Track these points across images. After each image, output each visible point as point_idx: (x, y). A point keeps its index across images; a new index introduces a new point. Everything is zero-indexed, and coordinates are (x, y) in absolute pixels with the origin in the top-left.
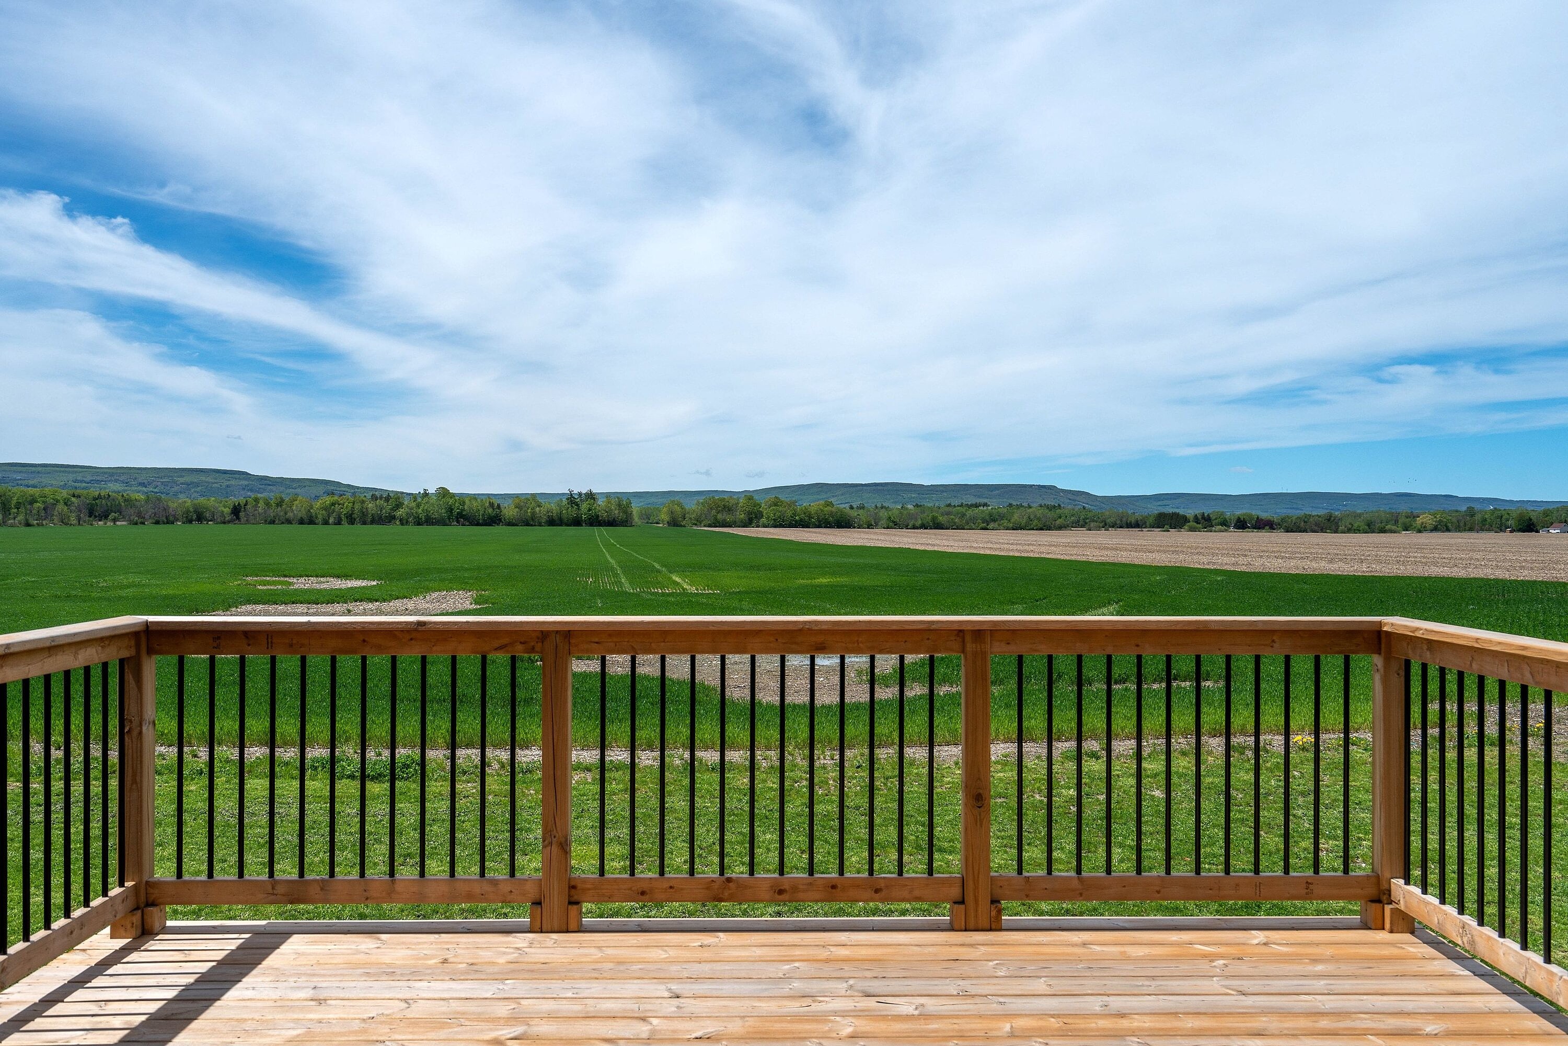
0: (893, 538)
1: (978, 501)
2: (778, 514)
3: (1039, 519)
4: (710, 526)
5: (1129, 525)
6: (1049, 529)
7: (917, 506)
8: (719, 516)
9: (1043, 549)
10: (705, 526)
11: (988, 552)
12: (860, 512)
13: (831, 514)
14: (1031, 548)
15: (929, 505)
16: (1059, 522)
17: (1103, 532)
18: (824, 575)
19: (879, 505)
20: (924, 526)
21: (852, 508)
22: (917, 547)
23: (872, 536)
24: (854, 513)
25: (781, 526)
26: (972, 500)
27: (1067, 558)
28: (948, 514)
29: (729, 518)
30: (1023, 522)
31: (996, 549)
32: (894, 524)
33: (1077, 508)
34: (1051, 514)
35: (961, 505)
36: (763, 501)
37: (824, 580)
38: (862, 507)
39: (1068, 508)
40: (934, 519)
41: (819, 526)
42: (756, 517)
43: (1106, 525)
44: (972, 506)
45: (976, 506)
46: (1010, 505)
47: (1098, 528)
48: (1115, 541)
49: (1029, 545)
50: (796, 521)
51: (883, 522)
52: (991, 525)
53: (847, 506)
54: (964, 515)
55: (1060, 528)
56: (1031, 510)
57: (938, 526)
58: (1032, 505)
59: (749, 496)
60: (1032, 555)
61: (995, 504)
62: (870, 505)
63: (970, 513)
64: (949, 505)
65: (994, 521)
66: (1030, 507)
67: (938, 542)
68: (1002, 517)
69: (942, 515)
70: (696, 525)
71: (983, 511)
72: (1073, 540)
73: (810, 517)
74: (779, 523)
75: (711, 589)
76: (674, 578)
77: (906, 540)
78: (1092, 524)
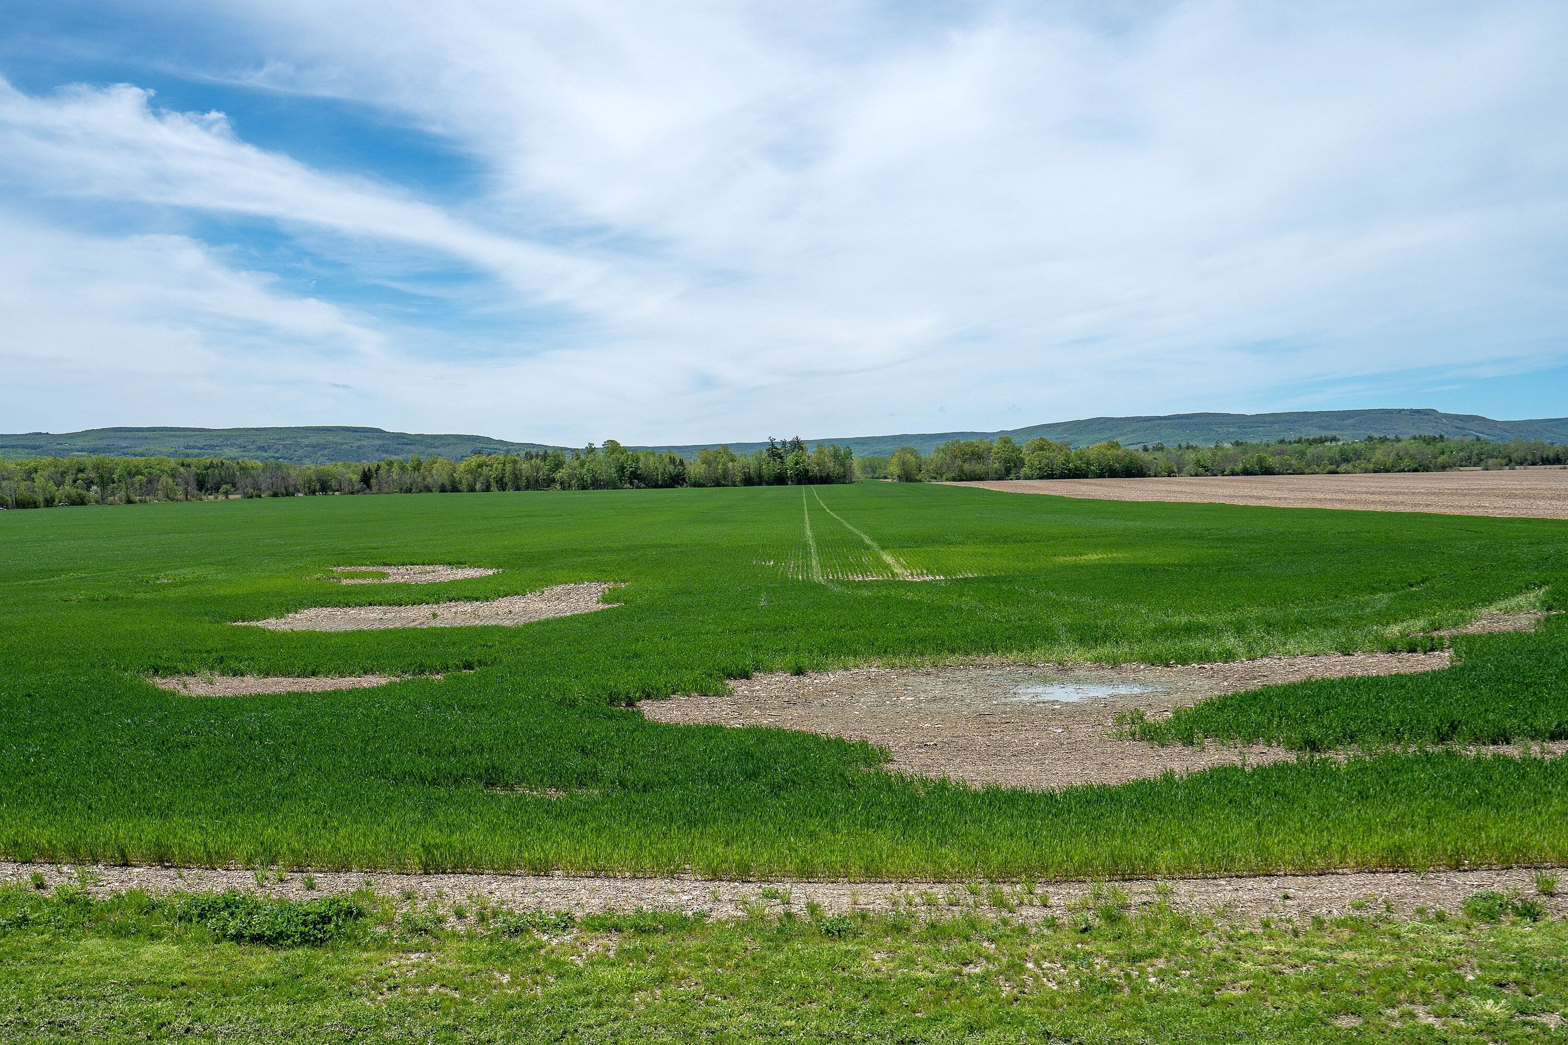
0: (1203, 489)
1: (1324, 434)
2: (1045, 461)
3: (1412, 457)
4: (954, 479)
5: (1546, 461)
6: (1427, 469)
7: (1237, 444)
8: (966, 467)
9: (1418, 499)
10: (947, 480)
11: (1338, 506)
12: (1158, 454)
13: (1117, 459)
14: (1401, 498)
15: (1255, 442)
16: (1441, 459)
17: (1506, 471)
18: (1095, 547)
19: (1184, 444)
20: (1246, 472)
21: (1146, 449)
22: (1236, 502)
23: (1175, 488)
24: (1148, 457)
25: (1051, 476)
26: (1315, 433)
27: (1457, 512)
28: (1282, 453)
29: (979, 468)
30: (1389, 461)
31: (1350, 502)
32: (1205, 470)
33: (1468, 440)
34: (1429, 450)
35: (1299, 441)
36: (1025, 446)
37: (1093, 557)
38: (1160, 448)
39: (1454, 439)
40: (1261, 460)
41: (1101, 476)
42: (1015, 466)
43: (1511, 462)
44: (1315, 441)
45: (1322, 441)
46: (1370, 439)
47: (1500, 467)
48: (1526, 485)
49: (1397, 494)
50: (1069, 470)
51: (1190, 467)
52: (1343, 467)
53: (1140, 446)
54: (1303, 454)
55: (1443, 468)
56: (1400, 444)
57: (1268, 471)
58: (1400, 436)
59: (1006, 438)
60: (1402, 509)
61: (1349, 438)
62: (1171, 445)
63: (1311, 451)
64: (1282, 442)
65: (1347, 460)
66: (1398, 440)
67: (1266, 493)
68: (1358, 455)
69: (1273, 455)
70: (935, 478)
71: (1330, 448)
72: (1463, 484)
73: (1088, 464)
75: (932, 573)
76: (884, 557)
77: (1220, 491)
78: (1490, 461)
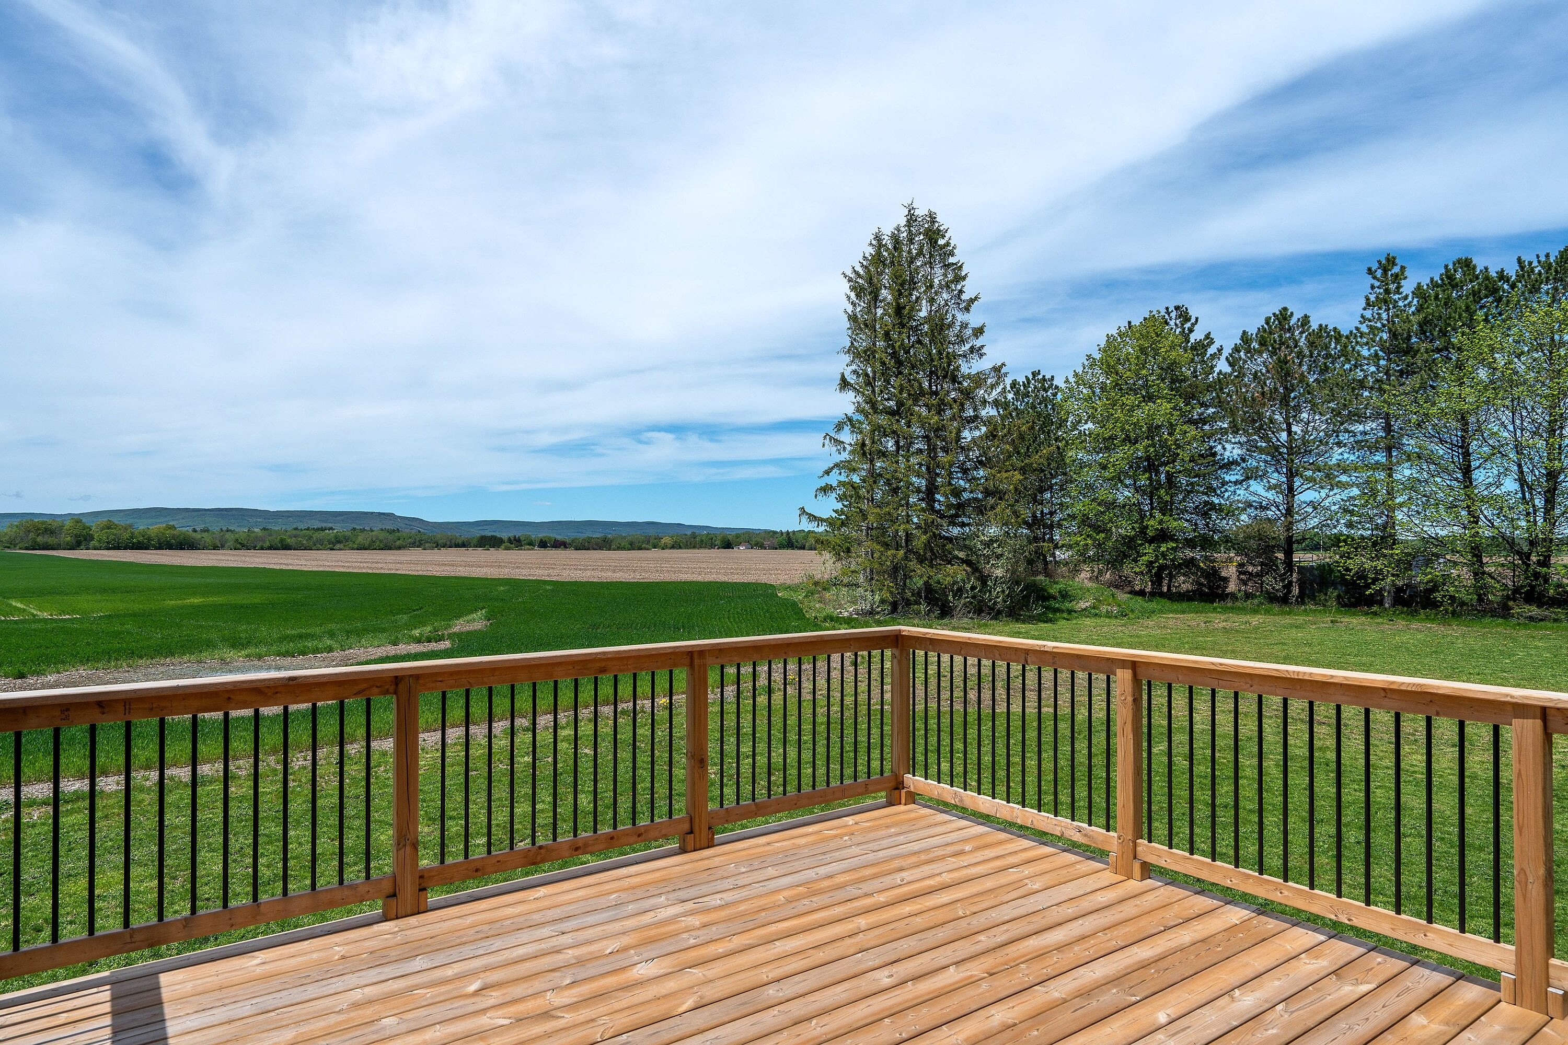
0: (243, 558)
1: (324, 525)
2: (112, 537)
3: (381, 541)
4: (27, 549)
5: (457, 546)
6: (390, 549)
7: (264, 529)
8: (39, 539)
9: (390, 566)
10: (20, 549)
11: (342, 570)
12: (205, 535)
13: (173, 537)
14: (380, 565)
15: (276, 528)
16: (398, 543)
17: (436, 551)
18: (194, 594)
19: (225, 529)
20: (271, 548)
21: (195, 531)
22: (271, 566)
23: (220, 557)
24: (198, 536)
25: (118, 548)
26: (318, 525)
27: (414, 573)
28: (295, 536)
29: (51, 540)
30: (367, 543)
31: (349, 567)
32: (241, 545)
33: (413, 532)
34: (391, 537)
35: (308, 529)
36: (94, 525)
37: (196, 601)
38: (206, 530)
39: (406, 532)
40: (282, 540)
41: (160, 548)
42: (85, 540)
43: (438, 546)
44: (318, 529)
45: (323, 529)
46: (354, 529)
47: (432, 548)
48: (449, 558)
49: (377, 563)
50: (133, 544)
51: (230, 544)
52: (338, 546)
53: (190, 529)
54: (310, 537)
55: (399, 548)
56: (374, 533)
57: (287, 547)
58: (374, 529)
59: (77, 519)
60: (382, 571)
61: (340, 528)
62: (215, 528)
63: (316, 535)
64: (296, 529)
65: (339, 542)
66: (372, 531)
67: (290, 561)
68: (347, 539)
69: (290, 537)
70: (9, 547)
71: (329, 534)
72: (413, 558)
73: (149, 539)
74: (117, 546)
75: (69, 614)
76: (14, 604)
77: (257, 560)
78: (427, 545)
